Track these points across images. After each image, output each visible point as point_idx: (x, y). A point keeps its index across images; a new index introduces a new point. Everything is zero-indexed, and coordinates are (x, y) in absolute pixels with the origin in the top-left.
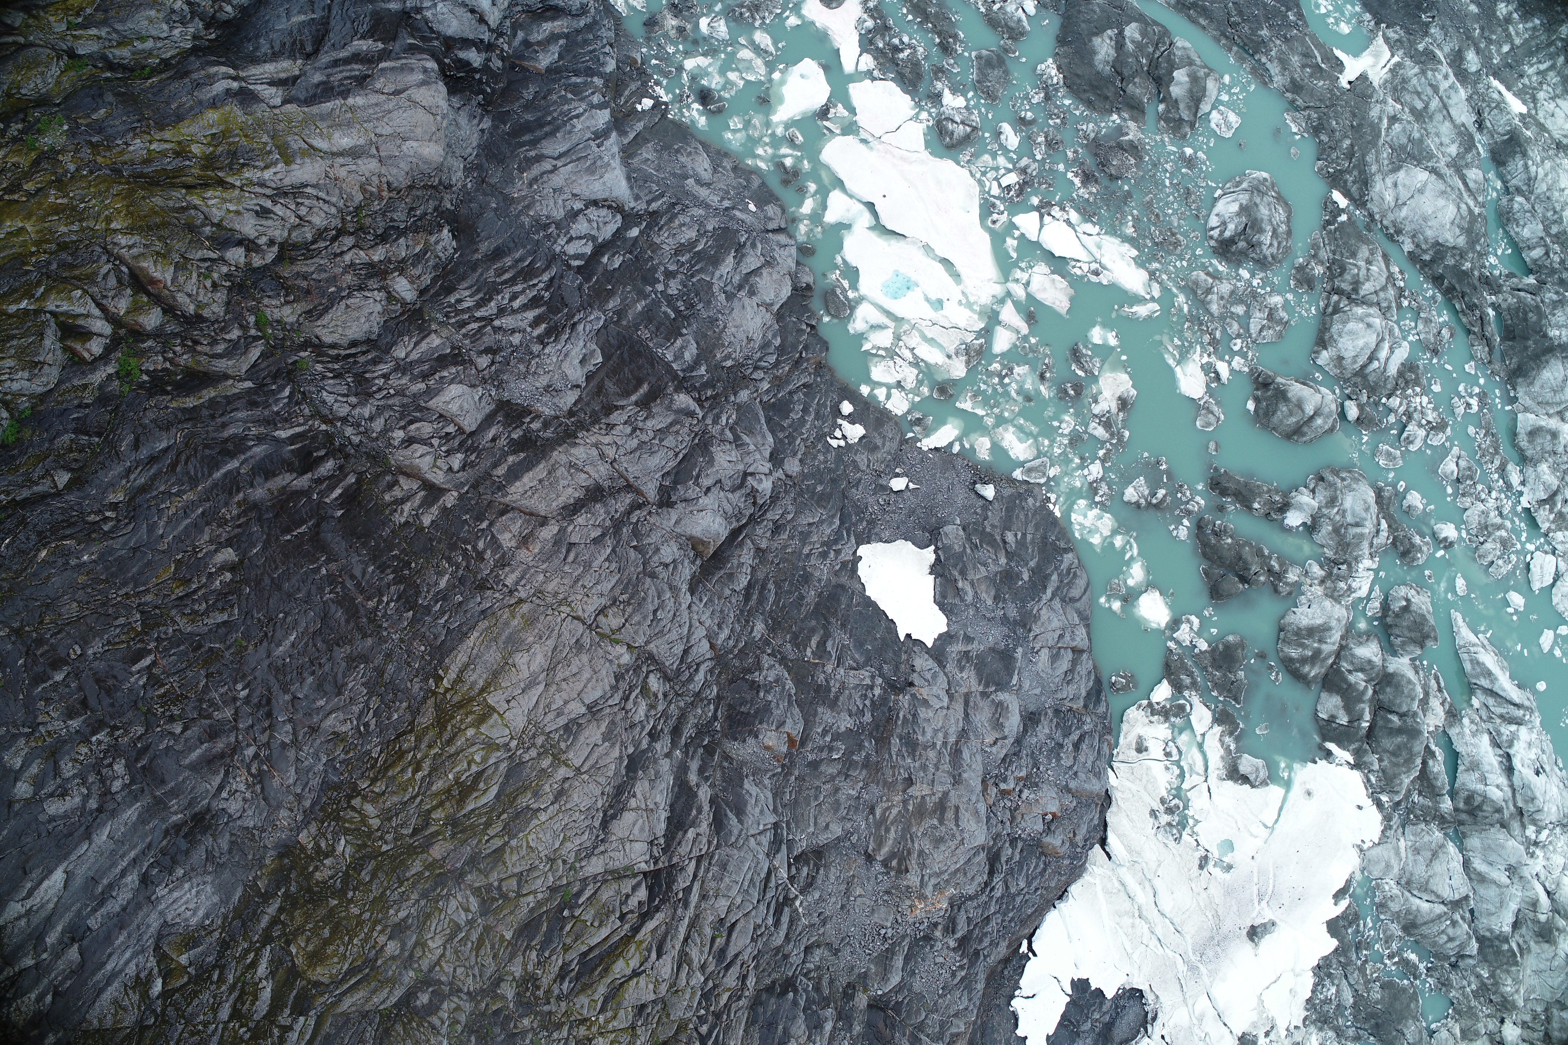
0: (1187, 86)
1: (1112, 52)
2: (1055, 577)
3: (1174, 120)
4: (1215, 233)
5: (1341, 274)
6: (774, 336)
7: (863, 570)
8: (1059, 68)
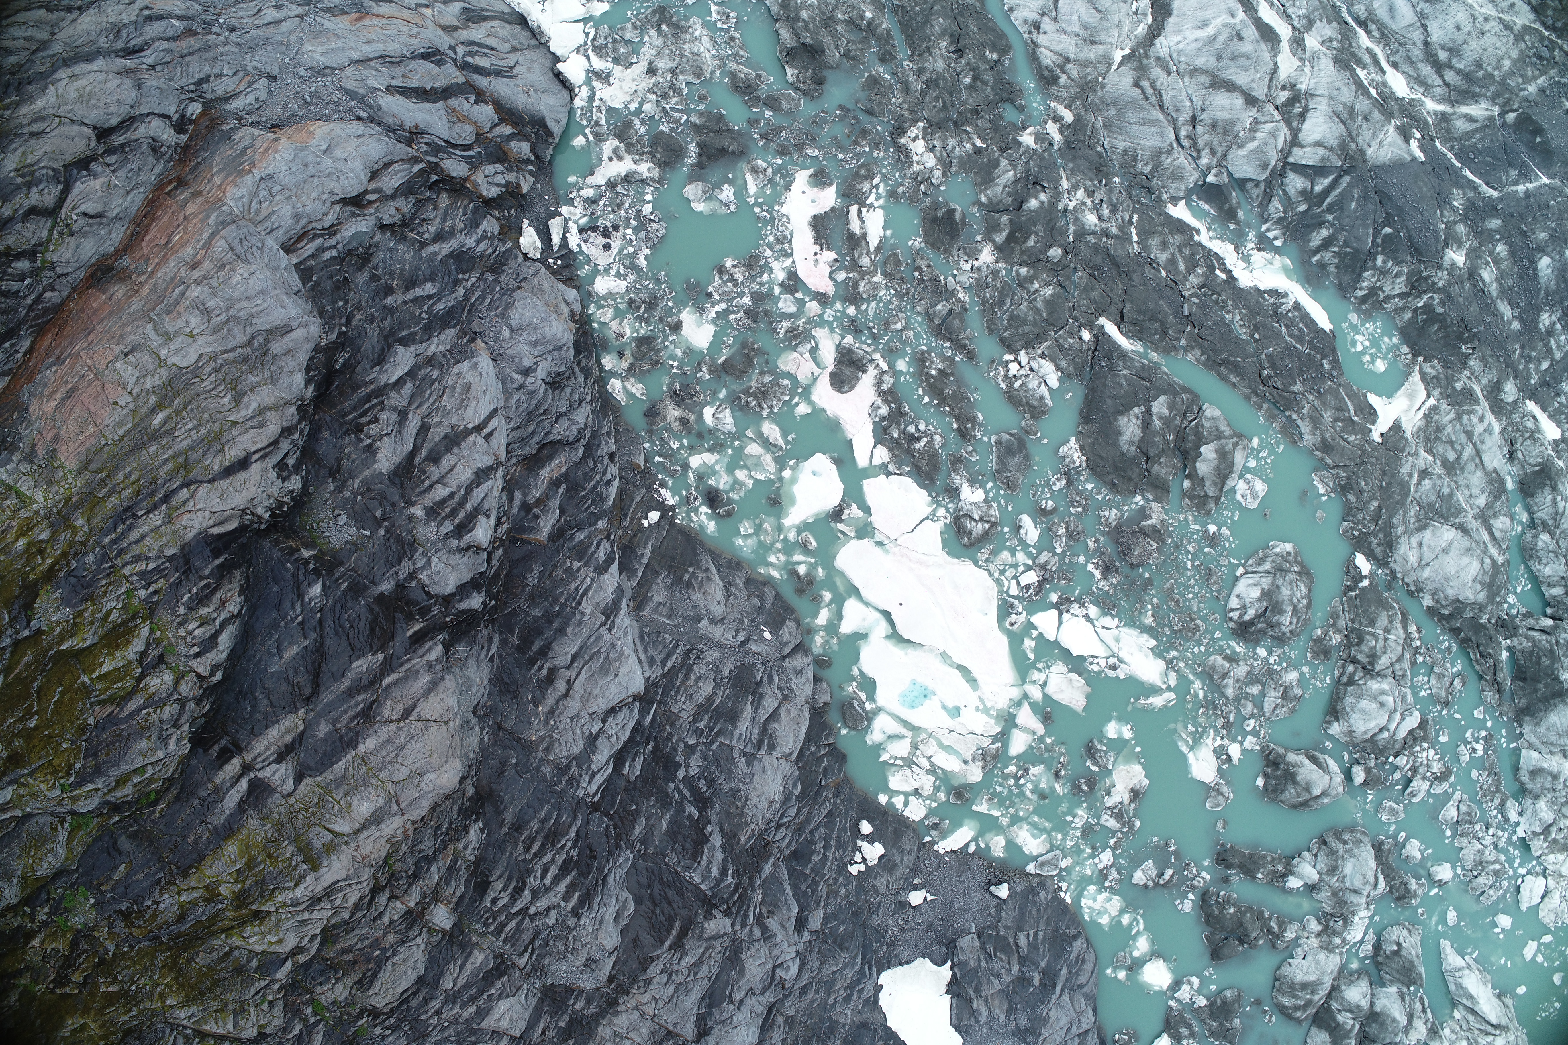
0: (1214, 463)
1: (1139, 433)
2: (1064, 971)
3: (1199, 496)
4: (1235, 615)
5: (1358, 644)
6: (795, 786)
7: (884, 1001)
8: (1082, 448)
